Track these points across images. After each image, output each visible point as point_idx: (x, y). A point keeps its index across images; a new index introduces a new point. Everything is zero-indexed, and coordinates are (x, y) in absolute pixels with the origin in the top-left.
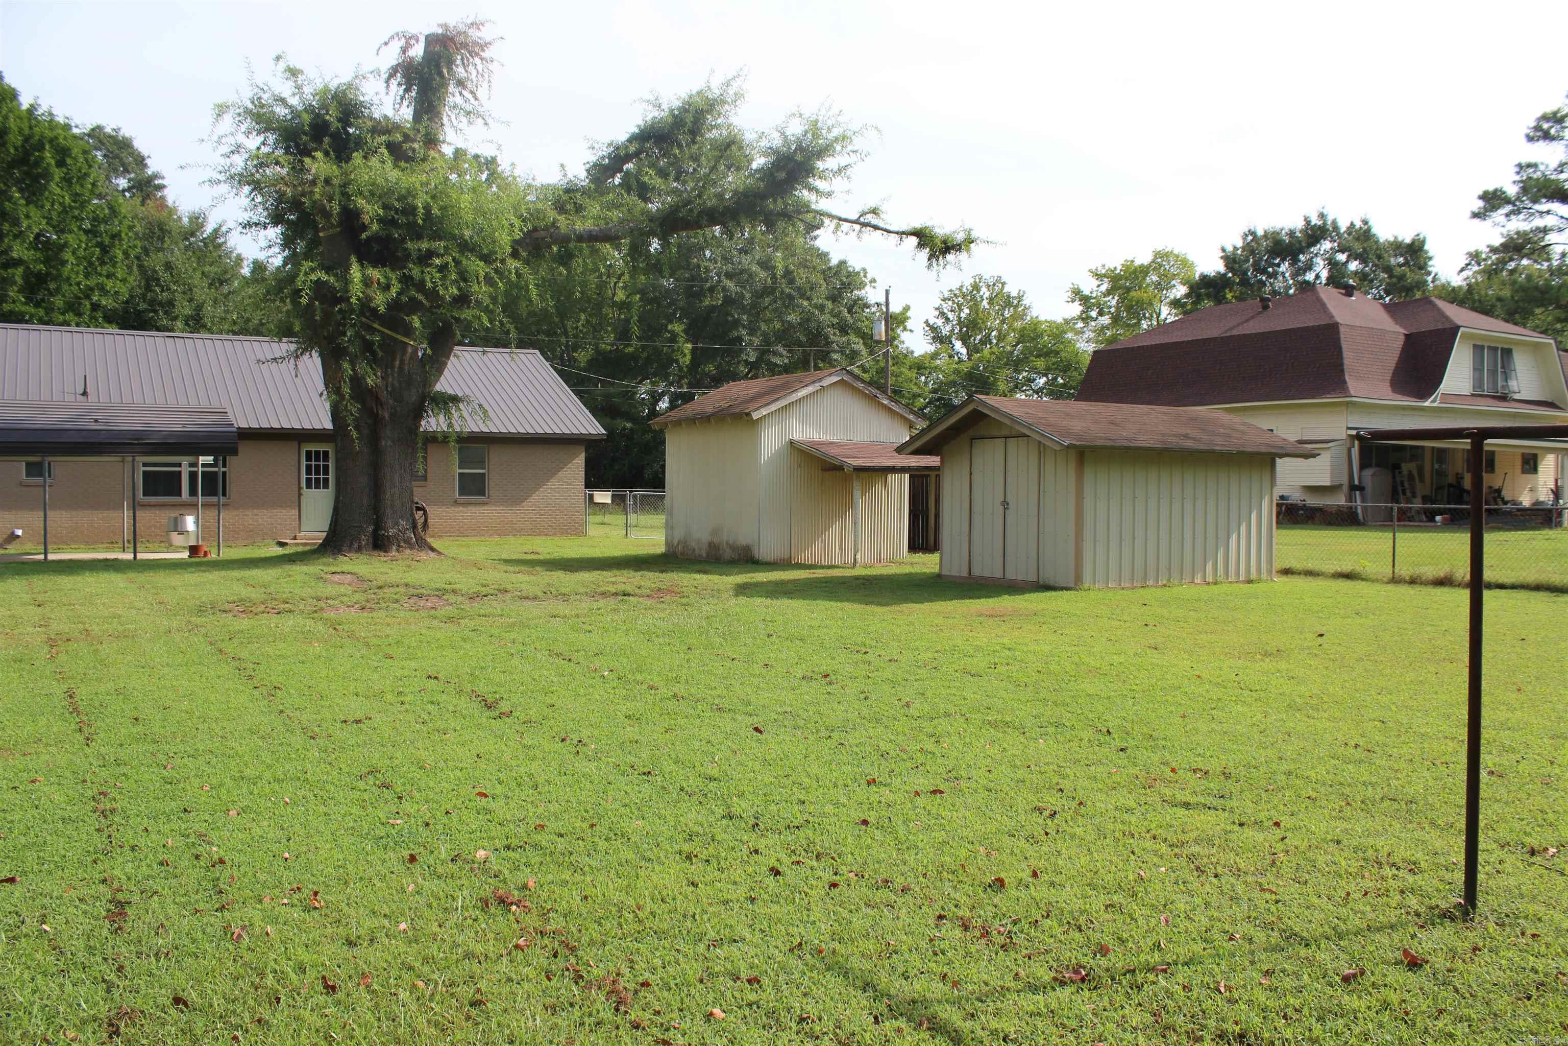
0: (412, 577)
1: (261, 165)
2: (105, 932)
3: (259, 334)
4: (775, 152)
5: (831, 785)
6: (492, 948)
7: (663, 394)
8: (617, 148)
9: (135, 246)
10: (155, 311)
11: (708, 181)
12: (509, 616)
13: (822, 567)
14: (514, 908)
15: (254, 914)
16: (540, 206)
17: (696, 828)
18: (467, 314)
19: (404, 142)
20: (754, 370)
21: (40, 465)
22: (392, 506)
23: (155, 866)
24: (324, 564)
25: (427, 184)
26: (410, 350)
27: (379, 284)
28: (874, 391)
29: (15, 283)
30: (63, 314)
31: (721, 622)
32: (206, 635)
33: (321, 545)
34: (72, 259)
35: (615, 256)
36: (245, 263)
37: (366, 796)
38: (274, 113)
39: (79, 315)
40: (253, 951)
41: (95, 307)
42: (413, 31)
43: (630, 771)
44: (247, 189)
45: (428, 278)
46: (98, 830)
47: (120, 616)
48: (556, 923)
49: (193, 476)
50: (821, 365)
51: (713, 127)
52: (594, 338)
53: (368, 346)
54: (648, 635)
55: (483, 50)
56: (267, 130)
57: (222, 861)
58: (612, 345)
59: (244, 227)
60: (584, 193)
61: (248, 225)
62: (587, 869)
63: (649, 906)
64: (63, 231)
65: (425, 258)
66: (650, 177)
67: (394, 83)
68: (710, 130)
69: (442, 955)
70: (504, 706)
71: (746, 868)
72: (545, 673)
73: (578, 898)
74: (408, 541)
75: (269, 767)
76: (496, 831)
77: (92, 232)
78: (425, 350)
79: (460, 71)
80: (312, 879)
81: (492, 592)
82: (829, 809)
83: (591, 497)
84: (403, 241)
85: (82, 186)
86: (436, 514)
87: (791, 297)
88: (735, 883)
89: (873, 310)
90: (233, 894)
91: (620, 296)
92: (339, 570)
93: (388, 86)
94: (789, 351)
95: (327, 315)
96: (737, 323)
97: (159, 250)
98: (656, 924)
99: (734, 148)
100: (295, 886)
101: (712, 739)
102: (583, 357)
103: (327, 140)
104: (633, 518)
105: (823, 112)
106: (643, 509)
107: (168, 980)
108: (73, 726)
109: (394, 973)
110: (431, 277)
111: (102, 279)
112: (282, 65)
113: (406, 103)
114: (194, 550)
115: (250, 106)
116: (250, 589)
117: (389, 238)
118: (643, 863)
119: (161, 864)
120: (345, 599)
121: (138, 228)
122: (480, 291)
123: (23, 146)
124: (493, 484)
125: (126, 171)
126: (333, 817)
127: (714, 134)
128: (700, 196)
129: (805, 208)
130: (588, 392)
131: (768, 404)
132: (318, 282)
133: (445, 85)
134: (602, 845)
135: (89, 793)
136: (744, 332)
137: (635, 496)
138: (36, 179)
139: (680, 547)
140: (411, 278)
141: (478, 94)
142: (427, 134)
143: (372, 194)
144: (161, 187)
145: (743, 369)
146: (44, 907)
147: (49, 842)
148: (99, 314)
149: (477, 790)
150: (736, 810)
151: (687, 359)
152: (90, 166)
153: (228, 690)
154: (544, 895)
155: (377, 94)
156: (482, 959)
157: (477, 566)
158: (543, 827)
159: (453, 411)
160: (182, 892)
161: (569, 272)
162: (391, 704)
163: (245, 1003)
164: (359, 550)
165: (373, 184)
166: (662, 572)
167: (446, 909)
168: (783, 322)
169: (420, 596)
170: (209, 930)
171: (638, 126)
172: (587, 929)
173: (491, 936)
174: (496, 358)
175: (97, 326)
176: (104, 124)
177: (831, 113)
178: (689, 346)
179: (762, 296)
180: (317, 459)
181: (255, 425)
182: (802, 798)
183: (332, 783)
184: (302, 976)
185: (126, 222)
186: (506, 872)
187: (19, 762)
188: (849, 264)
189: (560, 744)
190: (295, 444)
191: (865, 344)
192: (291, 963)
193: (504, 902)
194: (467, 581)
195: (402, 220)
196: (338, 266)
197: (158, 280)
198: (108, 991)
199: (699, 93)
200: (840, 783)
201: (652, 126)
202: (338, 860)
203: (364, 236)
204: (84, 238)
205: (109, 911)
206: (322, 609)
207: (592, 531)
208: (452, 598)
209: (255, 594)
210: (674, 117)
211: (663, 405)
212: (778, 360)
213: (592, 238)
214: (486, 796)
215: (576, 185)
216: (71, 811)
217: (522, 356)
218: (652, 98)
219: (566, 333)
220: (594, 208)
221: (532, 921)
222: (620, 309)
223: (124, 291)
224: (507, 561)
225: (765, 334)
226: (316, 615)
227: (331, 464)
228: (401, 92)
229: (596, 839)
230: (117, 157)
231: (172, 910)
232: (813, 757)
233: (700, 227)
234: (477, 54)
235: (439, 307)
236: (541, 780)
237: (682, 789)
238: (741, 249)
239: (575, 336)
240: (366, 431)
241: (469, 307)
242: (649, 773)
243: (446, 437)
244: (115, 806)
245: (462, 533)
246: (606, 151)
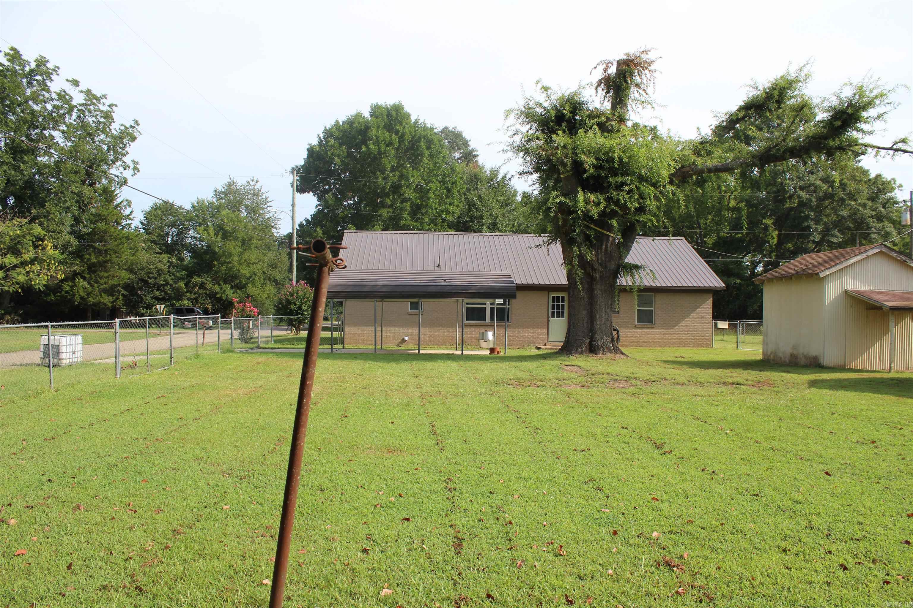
0: (611, 369)
1: (529, 141)
2: (452, 554)
3: (526, 232)
4: (833, 109)
5: (881, 514)
6: (663, 592)
7: (760, 262)
8: (731, 115)
9: (463, 188)
10: (473, 222)
11: (789, 131)
12: (668, 395)
13: (867, 371)
14: (675, 569)
15: (528, 554)
16: (685, 152)
17: (788, 532)
18: (643, 218)
19: (606, 122)
20: (819, 246)
21: (417, 303)
22: (600, 329)
23: (476, 521)
24: (562, 360)
25: (620, 144)
26: (611, 239)
27: (594, 202)
28: (904, 258)
29: (406, 210)
30: (428, 225)
31: (800, 403)
32: (499, 397)
33: (560, 349)
34: (433, 197)
35: (731, 180)
36: (518, 194)
37: (588, 494)
38: (536, 112)
39: (436, 225)
40: (527, 574)
41: (444, 220)
42: (610, 59)
43: (745, 493)
44: (522, 154)
45: (621, 198)
46: (448, 498)
47: (456, 385)
48: (700, 582)
49: (492, 310)
50: (864, 242)
51: (791, 97)
52: (717, 229)
53: (587, 238)
54: (754, 410)
55: (650, 65)
56: (532, 121)
57: (510, 523)
58: (728, 233)
59: (521, 175)
60: (711, 144)
61: (521, 173)
62: (719, 550)
63: (759, 578)
64: (429, 182)
65: (619, 187)
66: (752, 131)
67: (600, 89)
68: (789, 100)
69: (633, 592)
70: (667, 448)
71: (824, 563)
72: (691, 429)
73: (715, 568)
74: (608, 348)
75: (535, 472)
76: (664, 522)
77: (442, 182)
78: (620, 239)
79: (637, 79)
80: (559, 538)
81: (658, 379)
82: (880, 530)
83: (716, 324)
84: (607, 177)
85: (438, 158)
86: (625, 334)
87: (843, 200)
88: (816, 571)
89: (901, 205)
90: (516, 542)
91: (733, 203)
92: (570, 364)
93: (597, 92)
94: (842, 234)
95: (565, 221)
96: (807, 218)
97: (475, 189)
98: (764, 591)
99: (806, 109)
100: (550, 541)
101: (797, 477)
102: (710, 241)
103: (564, 124)
104: (741, 337)
105: (866, 80)
106: (747, 333)
107: (484, 584)
108: (434, 442)
109: (605, 598)
110: (623, 197)
111: (447, 206)
112: (540, 85)
113: (607, 100)
114: (492, 350)
115: (523, 109)
116: (522, 373)
117: (599, 176)
118: (755, 551)
119: (479, 520)
120: (574, 380)
121: (465, 178)
122: (651, 204)
123: (411, 141)
124: (658, 316)
125: (459, 149)
126: (570, 504)
127: (792, 102)
128: (784, 140)
129: (854, 143)
130: (714, 262)
131: (831, 268)
132: (560, 203)
133: (628, 88)
134: (729, 537)
135: (443, 478)
136: (812, 223)
137: (743, 324)
138: (417, 157)
139: (772, 356)
140: (612, 198)
141: (648, 91)
142: (620, 116)
143: (590, 152)
144: (476, 156)
145: (811, 246)
146: (423, 536)
147: (424, 502)
148: (446, 224)
149: (652, 496)
150: (815, 524)
151: (775, 241)
152: (442, 148)
153: (512, 428)
154: (693, 564)
155: (591, 96)
156: (656, 597)
157: (648, 364)
158: (692, 522)
159: (635, 274)
160: (490, 537)
161: (704, 191)
162: (601, 442)
163: (524, 603)
164: (581, 353)
165: (590, 146)
166: (761, 371)
167: (635, 565)
168: (838, 216)
169: (616, 380)
170: (504, 560)
171: (744, 101)
172: (720, 588)
173: (661, 584)
174: (660, 243)
175: (444, 231)
176: (448, 125)
177: (872, 80)
178: (776, 232)
179: (823, 200)
180: (558, 301)
181: (525, 282)
182: (861, 521)
183: (569, 485)
184: (554, 593)
185: (459, 176)
186: (670, 547)
187: (409, 458)
188: (883, 176)
189: (701, 473)
190: (546, 293)
191: (895, 227)
192: (548, 584)
193: (669, 565)
194: (643, 373)
195: (606, 165)
196: (570, 193)
197: (474, 205)
198: (455, 585)
199: (782, 77)
200: (887, 514)
201: (753, 100)
202: (573, 529)
203: (585, 176)
204: (439, 185)
205: (454, 542)
206: (561, 386)
207: (716, 345)
208: (634, 382)
209: (525, 376)
210: (767, 93)
211: (760, 268)
212: (835, 240)
213: (717, 170)
214: (657, 500)
215: (707, 139)
216: (434, 487)
217: (674, 241)
218: (752, 83)
219: (699, 227)
220: (718, 152)
221: (686, 578)
222: (733, 212)
223: (458, 211)
224: (665, 362)
225: (825, 224)
226: (558, 389)
227: (566, 304)
228: (604, 94)
229: (725, 533)
230: (454, 142)
231: (485, 546)
232: (867, 494)
233: (785, 159)
234: (647, 68)
235: (627, 214)
236: (690, 494)
237: (779, 507)
238: (809, 171)
239: (705, 228)
240: (586, 286)
241: (645, 214)
242: (757, 495)
243: (632, 289)
244: (455, 486)
245: (638, 344)
246: (724, 118)
